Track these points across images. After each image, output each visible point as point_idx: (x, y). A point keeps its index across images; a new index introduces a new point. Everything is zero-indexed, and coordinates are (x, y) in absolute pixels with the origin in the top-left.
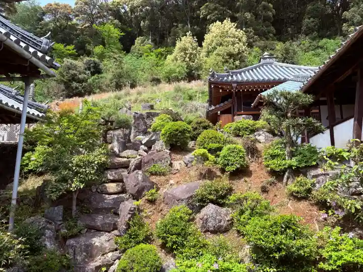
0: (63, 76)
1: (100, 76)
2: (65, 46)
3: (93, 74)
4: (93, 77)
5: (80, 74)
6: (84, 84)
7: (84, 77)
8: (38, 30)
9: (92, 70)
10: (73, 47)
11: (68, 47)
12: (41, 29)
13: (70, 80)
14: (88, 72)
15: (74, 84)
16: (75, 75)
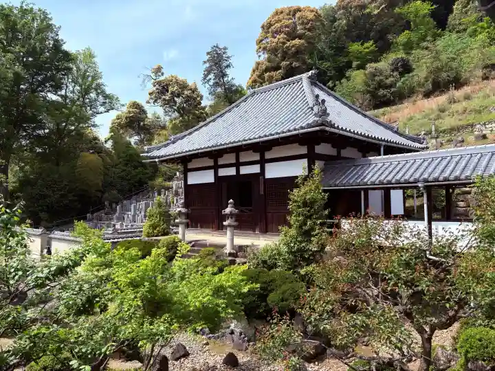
0: (369, 86)
1: (411, 75)
2: (362, 44)
3: (402, 74)
4: (402, 79)
5: (387, 78)
6: (393, 90)
7: (393, 81)
8: (333, 34)
9: (401, 70)
10: (371, 42)
11: (366, 45)
12: (335, 32)
13: (376, 89)
14: (395, 74)
15: (381, 92)
16: (381, 80)
